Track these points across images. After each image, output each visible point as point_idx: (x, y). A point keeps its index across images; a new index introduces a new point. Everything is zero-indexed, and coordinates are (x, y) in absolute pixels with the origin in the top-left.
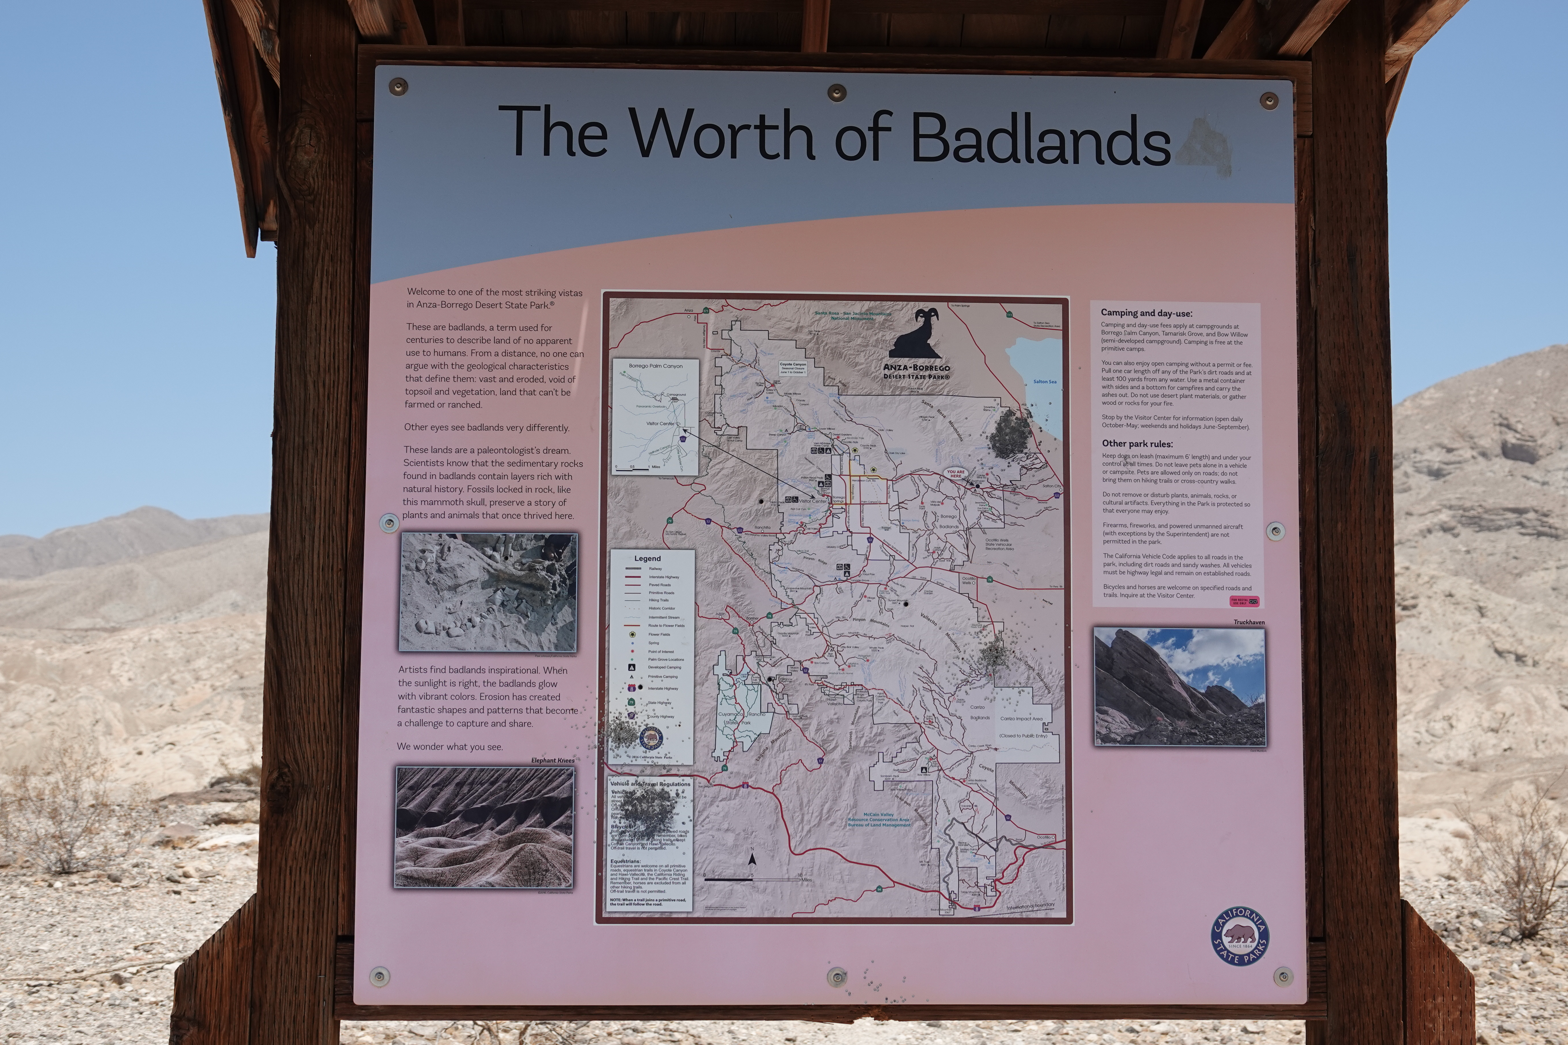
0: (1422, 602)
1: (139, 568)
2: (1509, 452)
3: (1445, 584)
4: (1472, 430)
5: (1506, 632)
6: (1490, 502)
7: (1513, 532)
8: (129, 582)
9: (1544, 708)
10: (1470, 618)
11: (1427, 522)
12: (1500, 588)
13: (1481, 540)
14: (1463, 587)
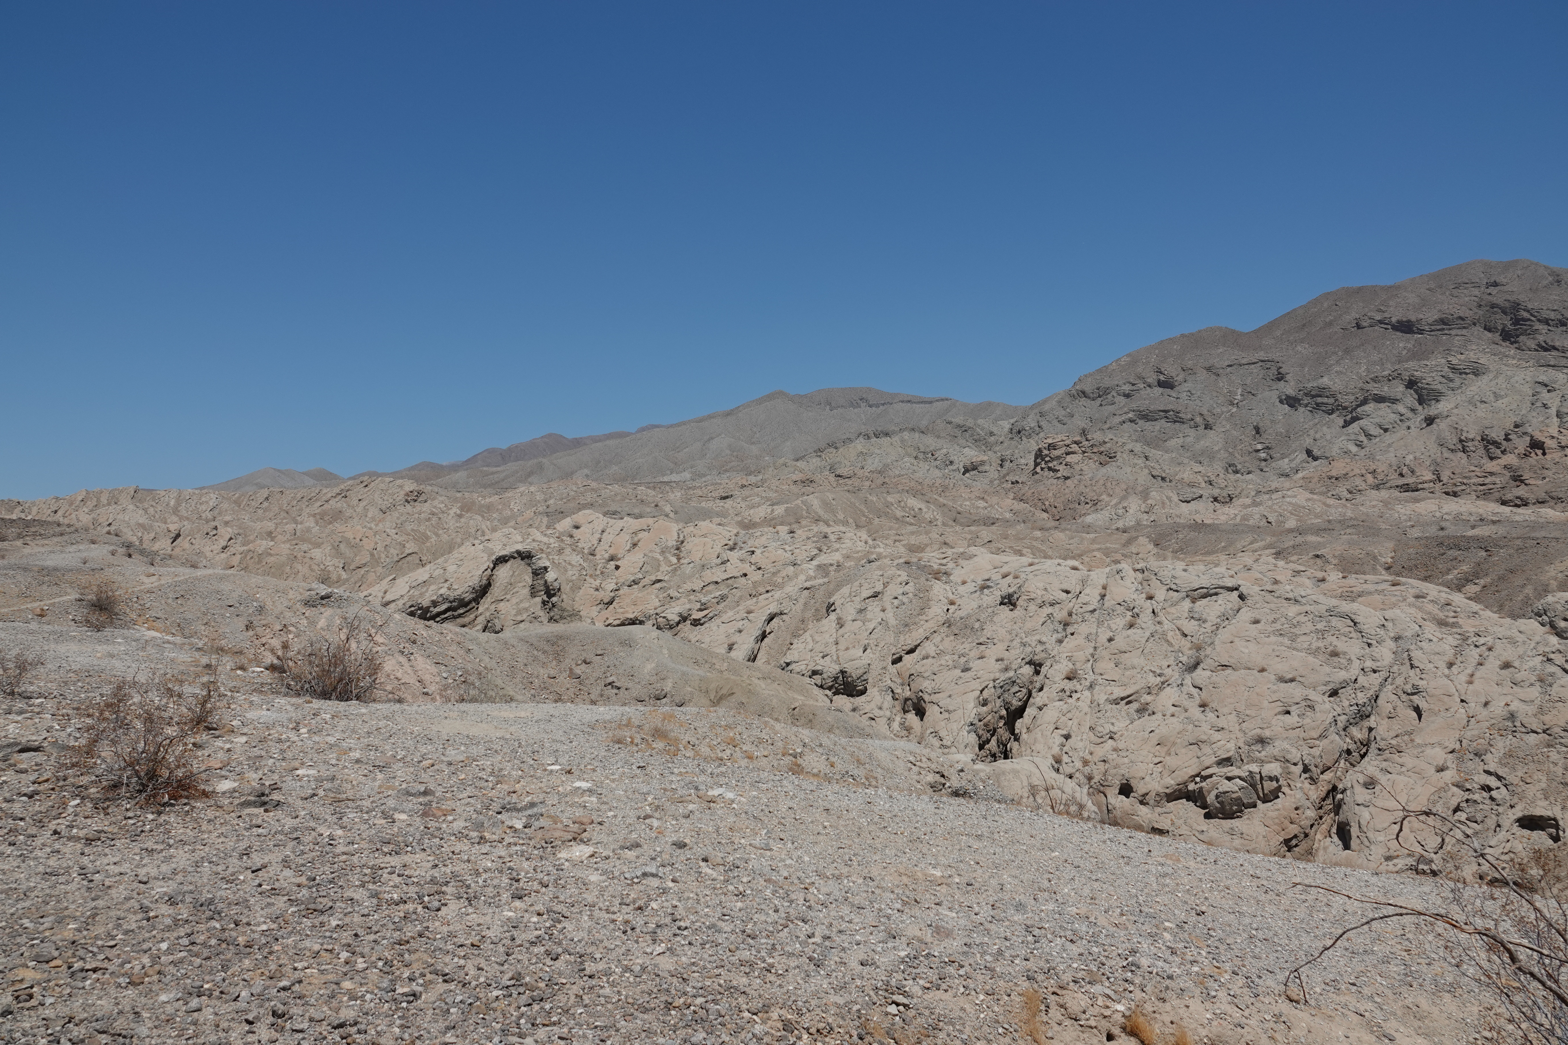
0: (1118, 455)
1: (544, 460)
2: (1161, 384)
3: (1129, 446)
4: (1144, 375)
5: (1158, 467)
6: (1152, 408)
7: (1163, 421)
8: (541, 467)
9: (1170, 501)
10: (1141, 462)
11: (1123, 418)
12: (1157, 447)
13: (1148, 425)
14: (1138, 447)
